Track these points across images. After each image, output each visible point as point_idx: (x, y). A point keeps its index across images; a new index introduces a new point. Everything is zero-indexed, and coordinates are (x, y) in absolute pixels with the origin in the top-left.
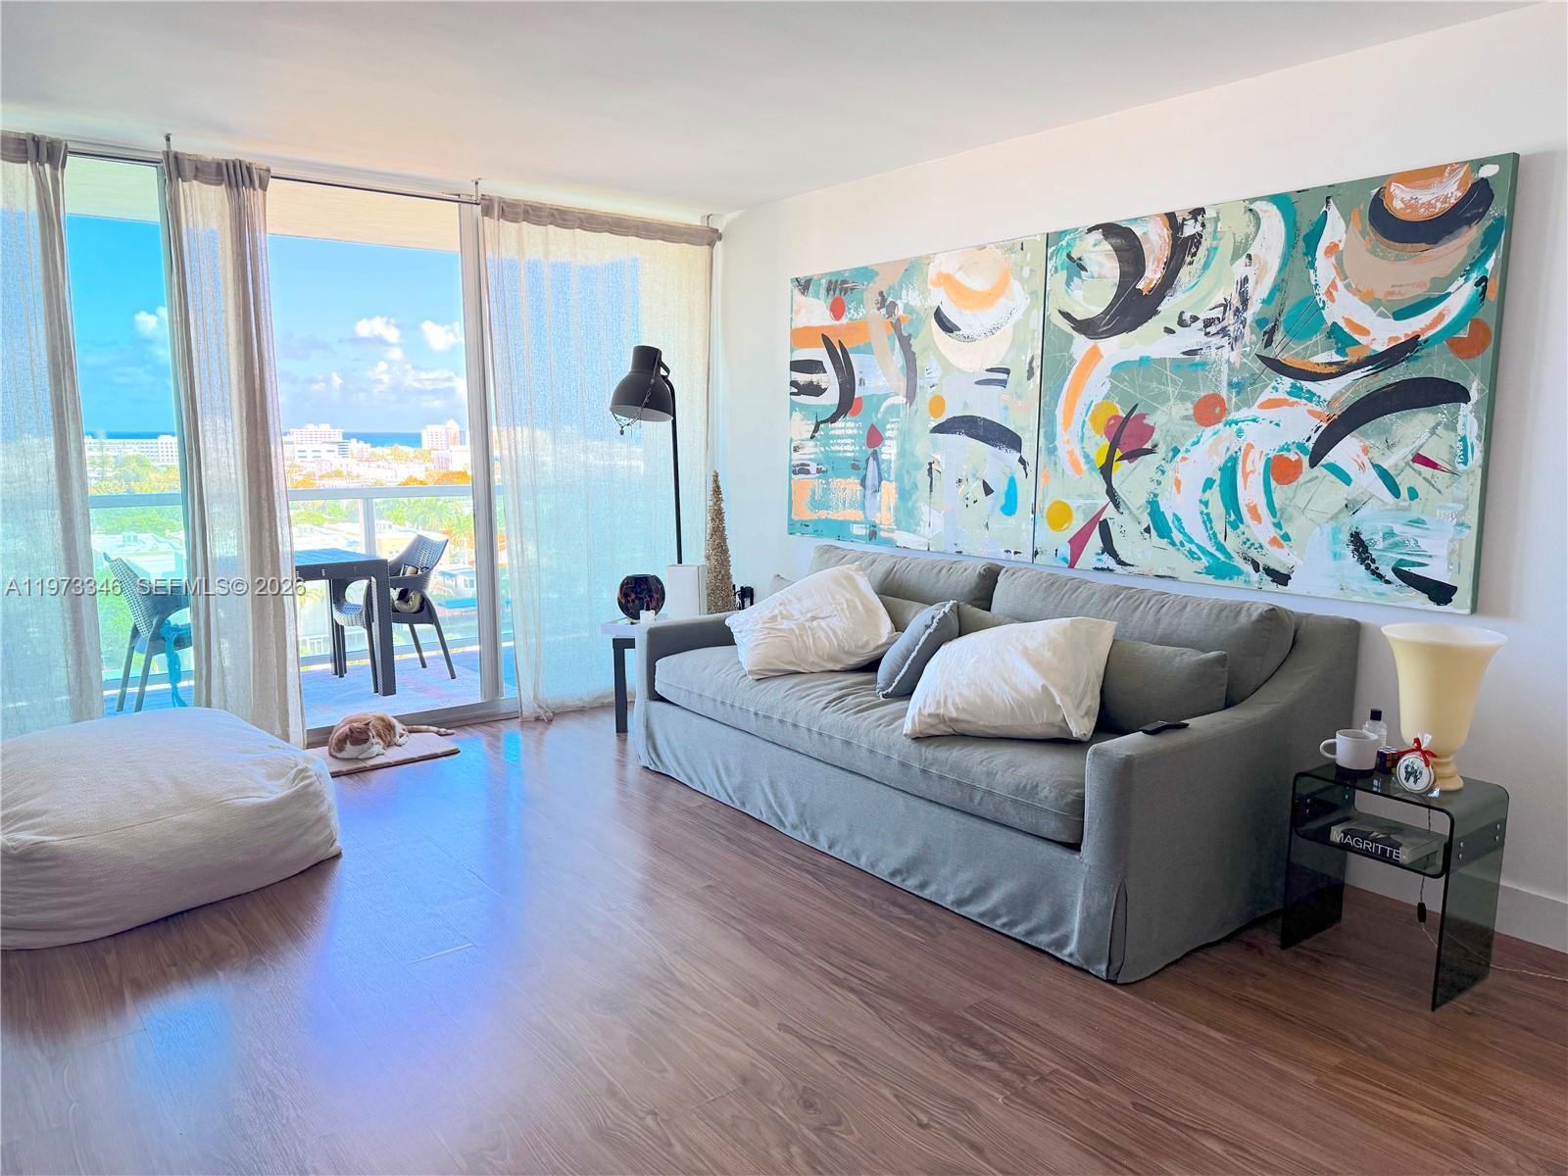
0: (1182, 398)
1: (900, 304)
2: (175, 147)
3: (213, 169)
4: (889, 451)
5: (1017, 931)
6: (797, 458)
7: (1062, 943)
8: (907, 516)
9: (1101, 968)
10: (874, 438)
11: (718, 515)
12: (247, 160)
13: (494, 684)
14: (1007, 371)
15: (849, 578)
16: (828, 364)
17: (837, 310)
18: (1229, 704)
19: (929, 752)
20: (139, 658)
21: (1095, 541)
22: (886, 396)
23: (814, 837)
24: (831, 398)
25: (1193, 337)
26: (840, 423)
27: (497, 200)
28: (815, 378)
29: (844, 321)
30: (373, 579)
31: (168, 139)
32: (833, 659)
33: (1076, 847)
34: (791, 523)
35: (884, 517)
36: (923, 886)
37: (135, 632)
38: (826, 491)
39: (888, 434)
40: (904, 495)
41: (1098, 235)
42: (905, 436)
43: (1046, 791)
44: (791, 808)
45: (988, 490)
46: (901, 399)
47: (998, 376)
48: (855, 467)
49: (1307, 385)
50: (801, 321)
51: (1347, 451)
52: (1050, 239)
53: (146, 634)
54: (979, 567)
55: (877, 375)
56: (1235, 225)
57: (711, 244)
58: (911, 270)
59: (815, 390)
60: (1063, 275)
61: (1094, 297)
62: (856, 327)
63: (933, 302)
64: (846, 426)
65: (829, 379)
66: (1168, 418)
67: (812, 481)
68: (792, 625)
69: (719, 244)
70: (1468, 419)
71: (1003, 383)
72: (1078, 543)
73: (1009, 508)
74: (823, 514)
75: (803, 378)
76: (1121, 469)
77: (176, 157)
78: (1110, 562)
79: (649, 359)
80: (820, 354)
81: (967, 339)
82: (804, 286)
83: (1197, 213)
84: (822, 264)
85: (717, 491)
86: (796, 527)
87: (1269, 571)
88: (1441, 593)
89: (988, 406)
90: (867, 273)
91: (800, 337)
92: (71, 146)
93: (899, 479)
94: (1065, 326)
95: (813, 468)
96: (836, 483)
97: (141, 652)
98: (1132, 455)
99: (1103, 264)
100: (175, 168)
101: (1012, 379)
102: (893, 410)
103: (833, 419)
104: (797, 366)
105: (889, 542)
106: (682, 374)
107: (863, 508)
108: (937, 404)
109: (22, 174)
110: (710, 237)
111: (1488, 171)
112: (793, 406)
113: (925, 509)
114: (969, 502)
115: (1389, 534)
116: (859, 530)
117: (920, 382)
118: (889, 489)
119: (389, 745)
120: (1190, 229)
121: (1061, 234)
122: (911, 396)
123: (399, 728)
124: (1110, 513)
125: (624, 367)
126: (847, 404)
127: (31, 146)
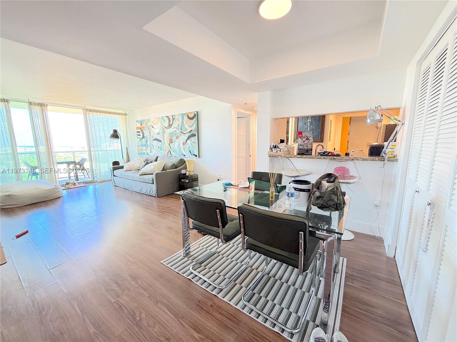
0: (175, 136)
1: (148, 124)
2: (30, 101)
3: (37, 104)
4: (148, 143)
5: (150, 194)
6: (138, 144)
7: (153, 194)
8: (151, 152)
9: (156, 196)
10: (147, 141)
11: (127, 152)
12: (43, 103)
13: (94, 178)
15: (140, 159)
16: (141, 132)
17: (141, 125)
18: (176, 168)
19: (140, 176)
20: (30, 177)
21: (169, 153)
22: (147, 136)
23: (132, 189)
24: (142, 136)
25: (175, 129)
26: (143, 139)
27: (89, 109)
28: (139, 134)
29: (142, 126)
30: (74, 164)
31: (29, 99)
32: (136, 169)
33: (153, 184)
34: (138, 153)
35: (149, 152)
36: (142, 192)
38: (142, 149)
39: (148, 141)
40: (151, 148)
41: (166, 117)
42: (150, 141)
43: (151, 178)
44: (129, 186)
45: (159, 148)
46: (149, 136)
47: (158, 134)
48: (145, 145)
49: (185, 135)
50: (137, 126)
51: (188, 141)
54: (156, 156)
55: (146, 134)
56: (177, 117)
57: (126, 115)
58: (149, 120)
59: (140, 135)
60: (163, 122)
61: (166, 125)
62: (143, 127)
63: (151, 124)
64: (143, 140)
65: (141, 134)
66: (174, 138)
67: (140, 147)
68: (131, 165)
69: (127, 115)
70: (196, 137)
71: (159, 134)
72: (168, 153)
73: (161, 150)
74: (142, 152)
75: (138, 134)
76: (171, 144)
77: (30, 102)
78: (171, 155)
79: (115, 131)
80: (140, 130)
81: (155, 129)
82: (137, 121)
83: (174, 115)
84: (139, 119)
85: (127, 149)
86: (139, 154)
87: (184, 155)
88: (196, 156)
89: (158, 137)
90: (144, 120)
91: (137, 128)
92: (10, 100)
94: (164, 128)
95: (140, 145)
96: (143, 147)
98: (171, 143)
99: (167, 121)
100: (31, 104)
101: (160, 134)
102: (148, 137)
103: (142, 139)
104: (137, 132)
105: (149, 155)
106: (120, 133)
107: (146, 150)
108: (153, 137)
109: (2, 104)
111: (195, 113)
112: (137, 137)
113: (153, 150)
114: (157, 149)
115: (192, 150)
116: (146, 153)
117: (151, 134)
118: (149, 148)
120: (174, 117)
121: (163, 117)
122: (150, 136)
123: (76, 183)
124: (170, 150)
125: (112, 132)
126: (143, 137)
127: (3, 100)
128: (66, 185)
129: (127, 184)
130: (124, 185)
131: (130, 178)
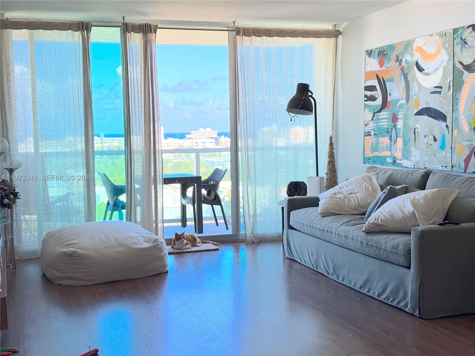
1: (404, 60)
2: (126, 21)
3: (138, 27)
4: (400, 124)
5: (394, 304)
6: (367, 129)
7: (406, 306)
8: (406, 154)
9: (416, 313)
10: (395, 119)
12: (149, 23)
13: (237, 227)
14: (441, 87)
15: (370, 178)
16: (378, 87)
17: (381, 64)
19: (369, 237)
20: (109, 213)
21: (473, 160)
22: (399, 100)
23: (338, 277)
24: (379, 102)
26: (381, 113)
27: (242, 28)
28: (373, 93)
29: (384, 68)
30: (196, 185)
31: (124, 18)
32: (354, 209)
33: (409, 268)
34: (365, 159)
35: (398, 154)
36: (369, 291)
37: (108, 204)
38: (377, 143)
39: (399, 117)
40: (405, 143)
41: (470, 29)
42: (406, 117)
43: (401, 247)
44: (331, 266)
45: (435, 140)
46: (403, 101)
47: (438, 90)
48: (388, 132)
50: (369, 69)
52: (455, 31)
53: (112, 203)
54: (422, 172)
55: (395, 91)
57: (337, 37)
58: (408, 45)
59: (374, 99)
60: (460, 46)
61: (470, 55)
62: (387, 71)
63: (415, 59)
64: (384, 114)
65: (378, 94)
67: (371, 140)
68: (341, 196)
69: (340, 37)
71: (440, 93)
72: (467, 161)
73: (443, 147)
74: (376, 154)
75: (369, 93)
77: (126, 25)
79: (303, 89)
80: (375, 83)
81: (427, 74)
82: (370, 53)
84: (375, 44)
85: (332, 145)
86: (366, 160)
89: (435, 103)
90: (392, 47)
91: (368, 75)
92: (93, 24)
93: (404, 137)
94: (461, 68)
95: (372, 133)
96: (381, 139)
97: (109, 210)
99: (473, 41)
100: (126, 28)
101: (443, 91)
102: (401, 105)
103: (380, 111)
104: (367, 88)
105: (400, 165)
107: (391, 150)
108: (417, 102)
109: (77, 35)
110: (335, 34)
112: (366, 106)
113: (413, 149)
114: (429, 145)
116: (389, 160)
117: (411, 93)
118: (400, 141)
119: (194, 246)
121: (458, 28)
122: (407, 100)
123: (198, 240)
125: (293, 92)
126: (385, 104)
127: (81, 25)
128: (176, 242)
129: (323, 257)
130: (316, 261)
131: (334, 239)
